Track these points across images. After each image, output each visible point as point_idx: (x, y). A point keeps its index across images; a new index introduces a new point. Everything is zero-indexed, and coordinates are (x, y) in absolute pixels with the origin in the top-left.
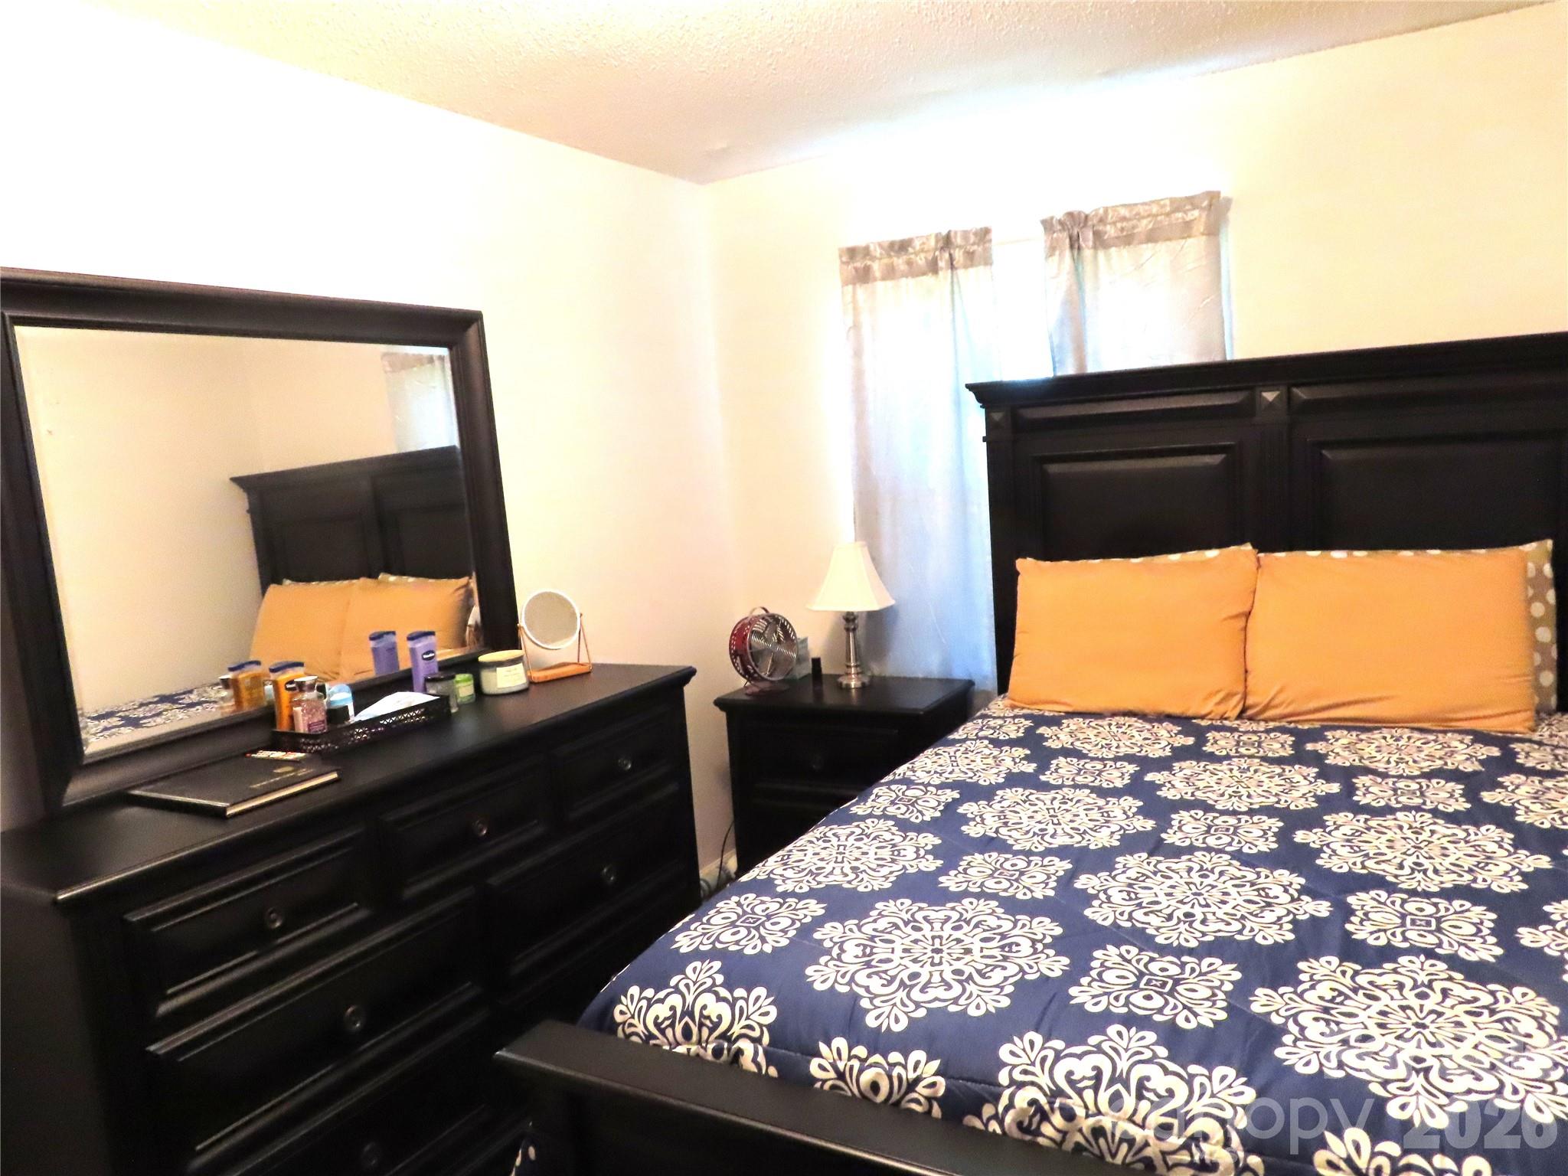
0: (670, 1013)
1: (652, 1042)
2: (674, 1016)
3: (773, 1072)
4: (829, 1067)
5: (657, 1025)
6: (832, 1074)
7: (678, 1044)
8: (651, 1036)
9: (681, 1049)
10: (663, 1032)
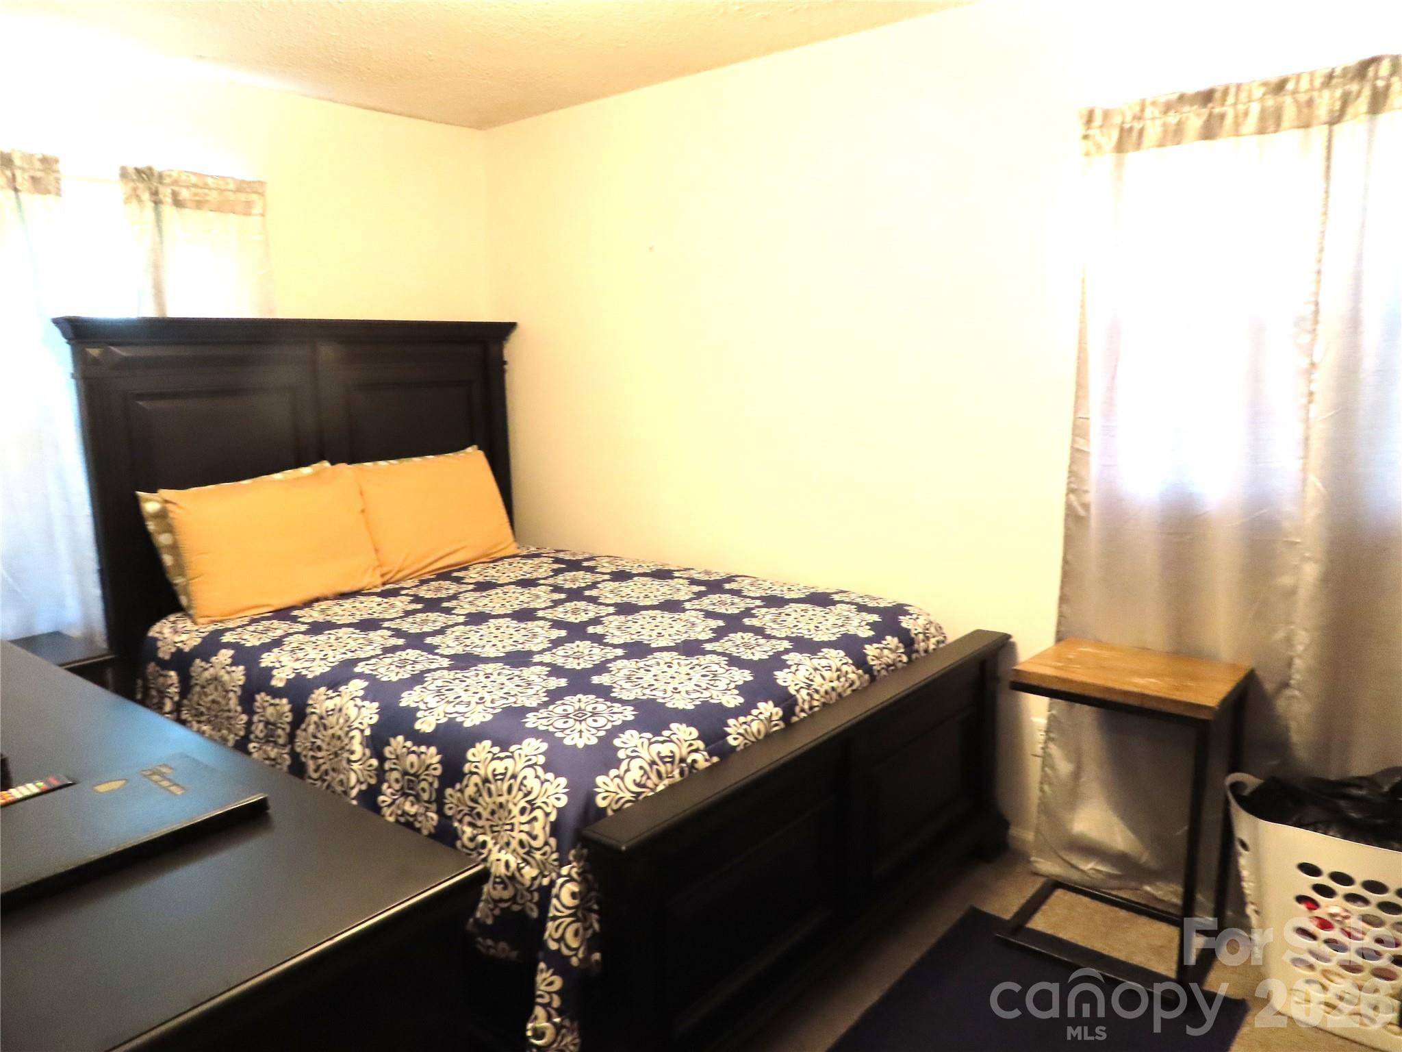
0: (642, 772)
1: (641, 798)
2: (645, 772)
3: (715, 759)
4: (737, 736)
5: (638, 785)
6: (741, 738)
7: (656, 785)
8: (639, 794)
9: (661, 788)
10: (644, 786)
